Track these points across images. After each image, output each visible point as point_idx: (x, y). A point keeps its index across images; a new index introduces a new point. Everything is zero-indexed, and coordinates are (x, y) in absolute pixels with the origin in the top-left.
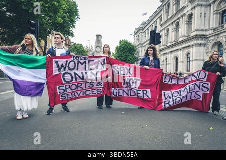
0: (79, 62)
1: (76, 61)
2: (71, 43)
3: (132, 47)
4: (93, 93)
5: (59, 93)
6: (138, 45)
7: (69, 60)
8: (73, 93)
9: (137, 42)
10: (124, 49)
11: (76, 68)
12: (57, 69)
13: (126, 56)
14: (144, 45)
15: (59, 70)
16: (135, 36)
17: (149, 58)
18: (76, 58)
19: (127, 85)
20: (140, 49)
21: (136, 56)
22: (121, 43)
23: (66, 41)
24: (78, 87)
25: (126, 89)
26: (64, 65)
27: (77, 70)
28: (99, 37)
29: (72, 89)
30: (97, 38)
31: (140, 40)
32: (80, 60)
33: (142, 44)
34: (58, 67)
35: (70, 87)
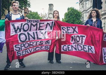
0: (31, 24)
1: (29, 24)
2: (29, 11)
3: (78, 12)
4: (42, 48)
5: (16, 50)
6: (83, 11)
7: (24, 23)
8: (26, 49)
9: (82, 8)
10: (71, 15)
11: (29, 29)
12: (14, 30)
13: (74, 20)
14: (88, 11)
15: (16, 31)
16: (81, 4)
17: (92, 20)
18: (30, 21)
19: (75, 41)
20: (85, 15)
21: (82, 20)
22: (69, 10)
23: (25, 10)
24: (30, 45)
25: (75, 44)
26: (20, 27)
27: (30, 30)
28: (51, 5)
29: (26, 47)
30: (50, 6)
31: (85, 7)
32: (32, 23)
33: (87, 10)
34: (15, 28)
35: (24, 45)
